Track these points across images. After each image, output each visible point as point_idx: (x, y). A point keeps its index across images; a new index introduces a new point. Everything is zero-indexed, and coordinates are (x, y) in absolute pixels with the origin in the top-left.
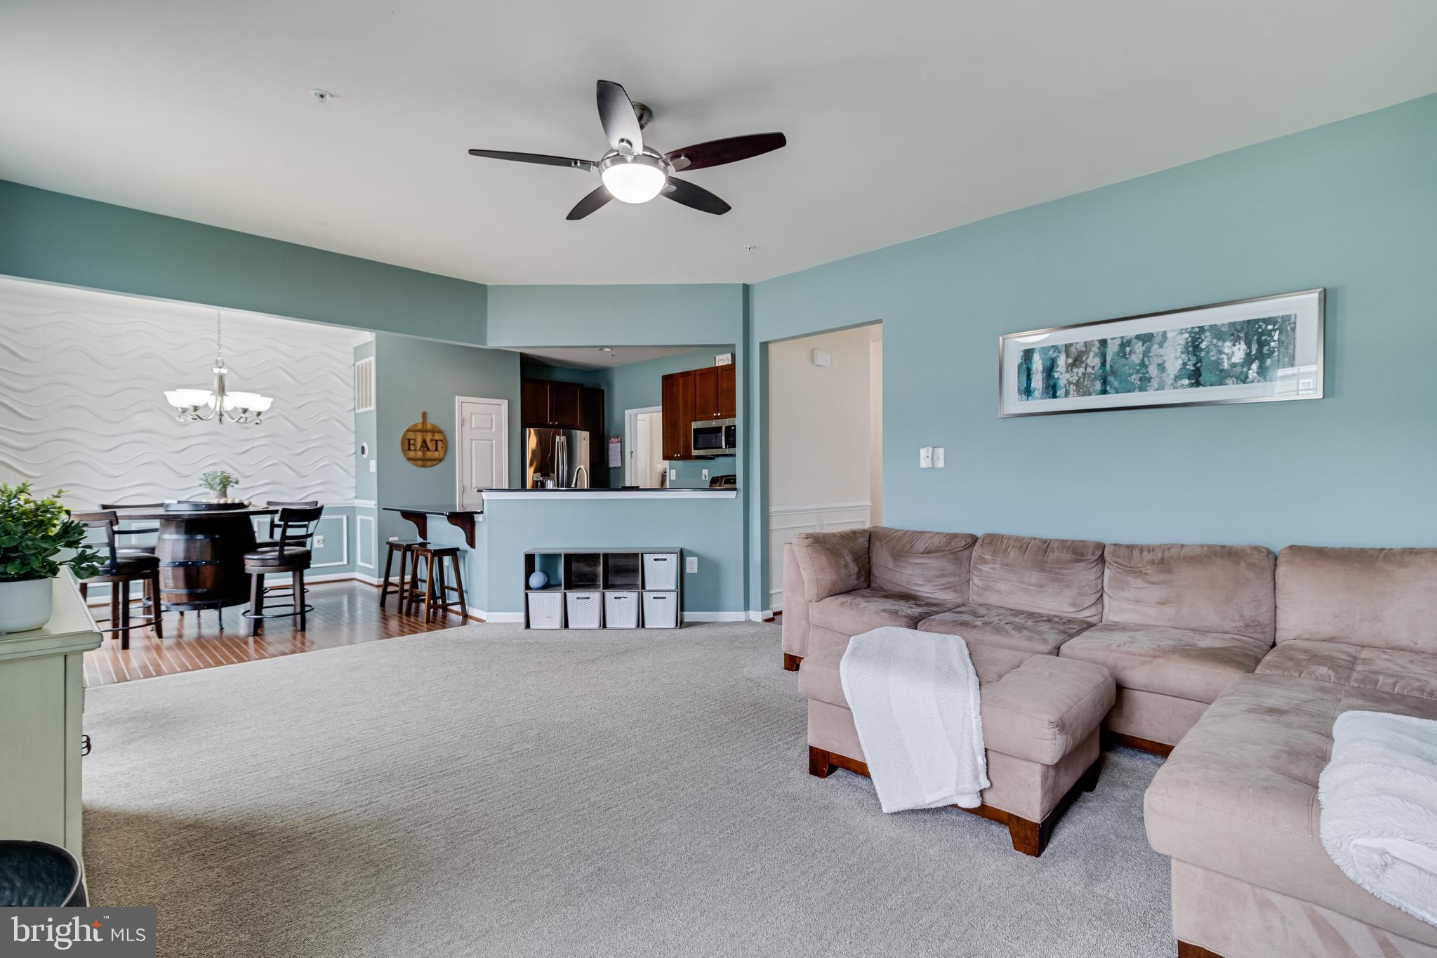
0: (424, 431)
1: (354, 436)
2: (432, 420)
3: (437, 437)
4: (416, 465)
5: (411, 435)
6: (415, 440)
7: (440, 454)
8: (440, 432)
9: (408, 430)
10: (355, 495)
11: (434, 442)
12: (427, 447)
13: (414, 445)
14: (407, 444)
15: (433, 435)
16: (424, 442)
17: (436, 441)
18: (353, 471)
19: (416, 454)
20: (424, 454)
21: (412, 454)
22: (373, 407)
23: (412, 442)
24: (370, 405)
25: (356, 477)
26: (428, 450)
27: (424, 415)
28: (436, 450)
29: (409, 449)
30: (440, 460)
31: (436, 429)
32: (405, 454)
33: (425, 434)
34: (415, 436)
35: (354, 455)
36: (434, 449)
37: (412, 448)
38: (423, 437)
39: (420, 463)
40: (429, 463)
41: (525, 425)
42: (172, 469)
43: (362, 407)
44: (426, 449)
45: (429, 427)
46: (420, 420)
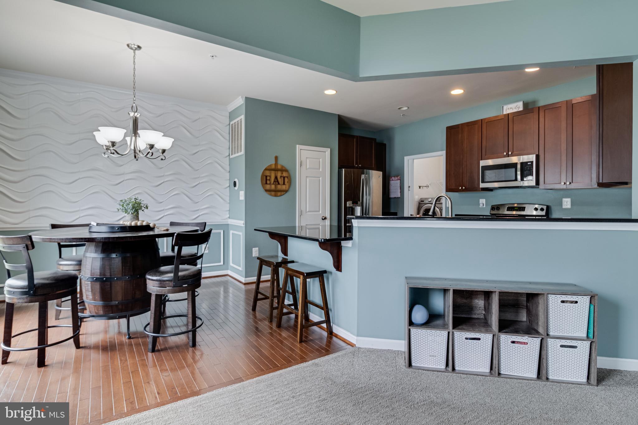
0: (276, 170)
1: (228, 174)
2: (282, 162)
3: (285, 174)
4: (271, 195)
5: (267, 173)
6: (270, 176)
7: (286, 187)
8: (286, 171)
9: (266, 169)
10: (228, 216)
11: (283, 178)
12: (278, 181)
13: (269, 180)
14: (265, 180)
15: (282, 173)
16: (276, 178)
17: (284, 177)
18: (227, 199)
19: (271, 187)
20: (276, 187)
21: (268, 187)
22: (243, 152)
23: (268, 178)
24: (241, 151)
25: (229, 203)
26: (279, 184)
27: (276, 158)
28: (284, 184)
29: (266, 183)
30: (286, 191)
31: (284, 169)
32: (263, 187)
33: (276, 172)
34: (270, 173)
35: (229, 188)
36: (283, 183)
37: (268, 182)
38: (275, 174)
39: (273, 193)
40: (279, 194)
41: (340, 167)
42: (111, 197)
43: (235, 153)
44: (277, 183)
45: (279, 167)
46: (273, 162)
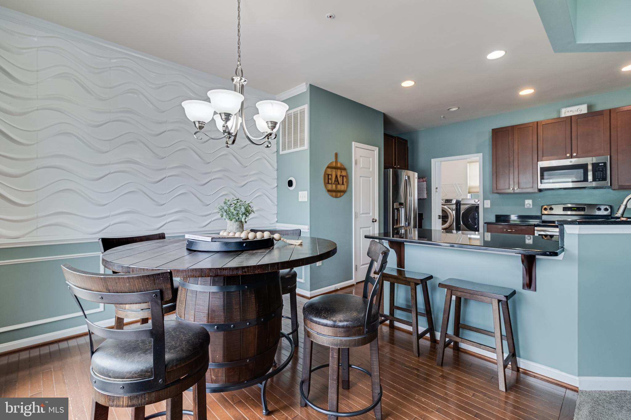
0: (336, 168)
1: (276, 172)
2: (342, 160)
3: (344, 173)
4: (332, 196)
5: (329, 172)
6: (331, 175)
7: (344, 188)
8: (345, 169)
9: (328, 167)
10: (276, 220)
11: (342, 177)
12: (338, 181)
13: (331, 179)
14: (327, 178)
15: (341, 172)
16: (336, 177)
17: (343, 176)
18: (275, 200)
19: (332, 187)
20: (336, 187)
21: (330, 187)
22: (306, 146)
23: (330, 177)
24: (302, 144)
25: (277, 205)
26: (339, 184)
27: (336, 155)
28: (343, 184)
29: (328, 183)
30: (344, 192)
31: (342, 167)
32: (326, 187)
33: (337, 170)
34: (332, 171)
35: (276, 188)
36: (342, 183)
37: (330, 182)
38: (336, 173)
39: (334, 194)
40: (339, 194)
41: (386, 167)
43: (289, 147)
44: (337, 183)
45: (339, 165)
46: (333, 160)
